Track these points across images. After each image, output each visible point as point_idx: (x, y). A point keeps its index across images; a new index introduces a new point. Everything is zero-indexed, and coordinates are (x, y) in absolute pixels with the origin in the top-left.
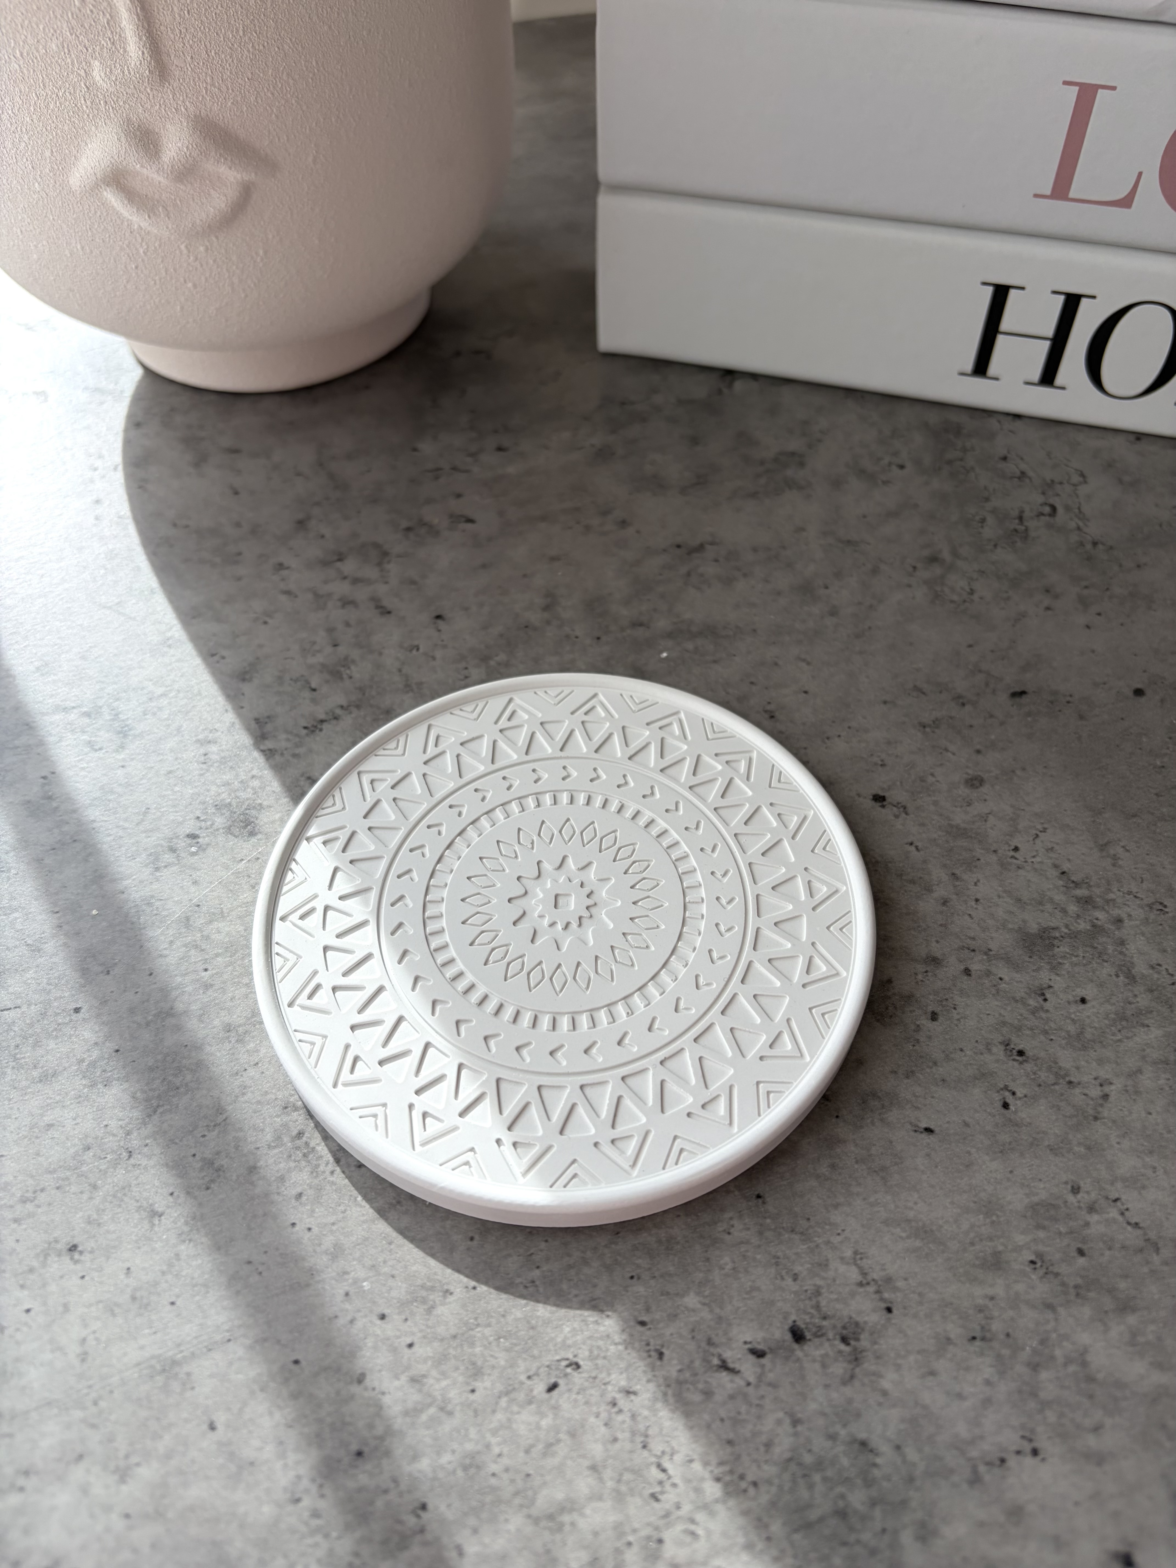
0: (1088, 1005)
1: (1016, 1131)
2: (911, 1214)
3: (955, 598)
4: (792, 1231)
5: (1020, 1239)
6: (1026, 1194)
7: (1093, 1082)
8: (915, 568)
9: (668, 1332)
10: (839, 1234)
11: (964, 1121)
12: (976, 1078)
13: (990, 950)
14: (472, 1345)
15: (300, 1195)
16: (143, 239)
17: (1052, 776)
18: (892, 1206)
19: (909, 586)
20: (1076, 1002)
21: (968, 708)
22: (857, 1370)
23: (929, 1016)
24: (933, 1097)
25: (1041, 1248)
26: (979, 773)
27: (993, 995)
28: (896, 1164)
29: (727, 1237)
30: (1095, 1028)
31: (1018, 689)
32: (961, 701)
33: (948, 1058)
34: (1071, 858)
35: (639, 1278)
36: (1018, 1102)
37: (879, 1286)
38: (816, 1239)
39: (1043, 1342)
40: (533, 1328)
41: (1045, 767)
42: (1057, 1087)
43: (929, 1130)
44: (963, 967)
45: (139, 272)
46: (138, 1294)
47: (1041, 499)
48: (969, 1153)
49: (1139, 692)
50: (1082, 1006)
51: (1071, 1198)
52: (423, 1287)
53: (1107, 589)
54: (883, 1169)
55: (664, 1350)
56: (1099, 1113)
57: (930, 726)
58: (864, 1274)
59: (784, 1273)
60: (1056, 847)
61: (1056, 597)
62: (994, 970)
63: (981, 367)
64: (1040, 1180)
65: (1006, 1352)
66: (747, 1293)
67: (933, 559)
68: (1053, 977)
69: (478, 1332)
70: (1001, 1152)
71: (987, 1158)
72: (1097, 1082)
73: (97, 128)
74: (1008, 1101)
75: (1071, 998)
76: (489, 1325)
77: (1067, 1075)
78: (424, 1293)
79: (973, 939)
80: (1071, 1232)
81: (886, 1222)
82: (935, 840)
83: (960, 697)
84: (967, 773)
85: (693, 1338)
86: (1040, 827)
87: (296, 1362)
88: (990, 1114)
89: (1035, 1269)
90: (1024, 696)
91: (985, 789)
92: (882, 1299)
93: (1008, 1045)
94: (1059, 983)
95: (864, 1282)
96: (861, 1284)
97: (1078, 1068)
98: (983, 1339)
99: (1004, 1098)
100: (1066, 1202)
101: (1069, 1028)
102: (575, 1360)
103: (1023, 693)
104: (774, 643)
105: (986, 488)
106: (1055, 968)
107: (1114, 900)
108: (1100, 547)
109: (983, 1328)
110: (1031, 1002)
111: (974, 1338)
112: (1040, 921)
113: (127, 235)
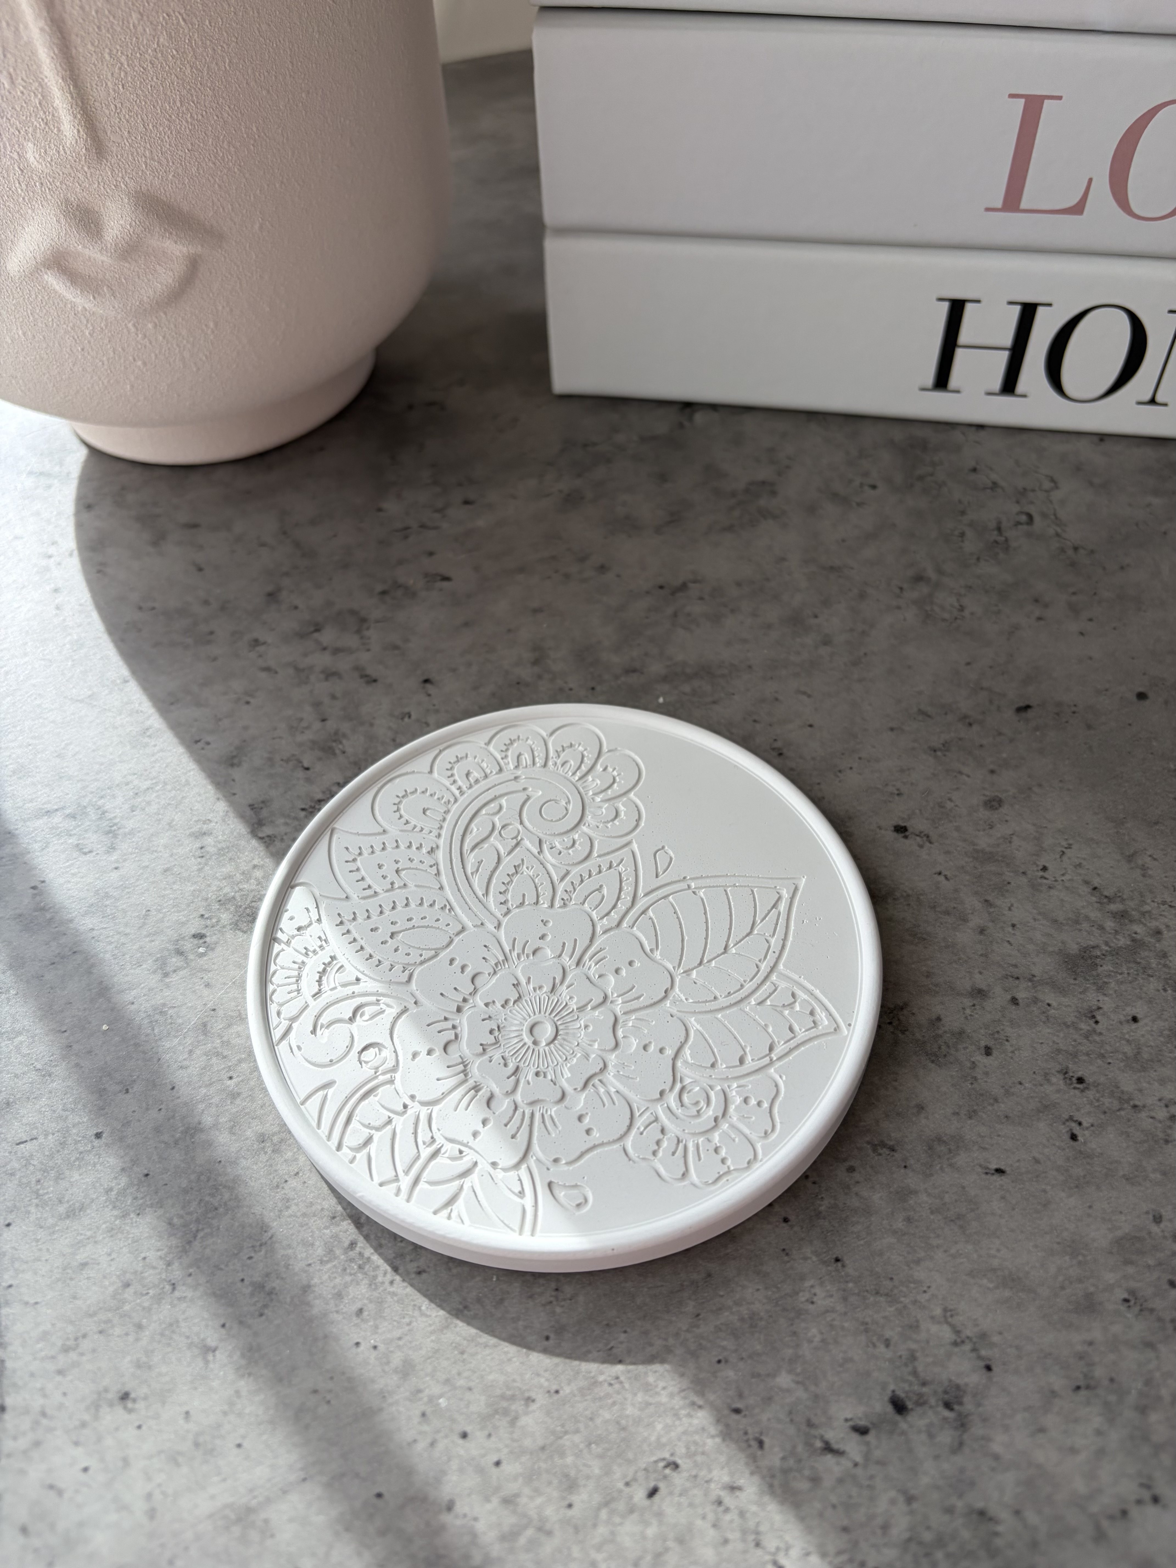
0: (1141, 1023)
1: (1088, 1164)
2: (995, 1263)
3: (946, 616)
4: (877, 1293)
5: (1110, 1277)
6: (1109, 1229)
7: (1159, 1103)
8: (901, 589)
9: (764, 1417)
10: (925, 1292)
11: (1034, 1158)
12: (1039, 1111)
13: (1034, 976)
14: (562, 1454)
15: (360, 1311)
16: (87, 321)
17: (1069, 790)
18: (975, 1256)
19: (899, 608)
20: (1128, 1021)
21: (975, 728)
22: (965, 1436)
23: (983, 1051)
24: (999, 1136)
25: (1133, 1284)
26: (996, 794)
27: (1044, 1022)
28: (972, 1210)
29: (811, 1307)
30: (1151, 1046)
31: (1022, 704)
32: (967, 721)
33: (1008, 1093)
34: (1100, 872)
35: (727, 1361)
36: (1086, 1132)
37: (975, 1343)
38: (902, 1299)
39: (1148, 1382)
40: (624, 1429)
41: (1061, 781)
42: (1123, 1113)
43: (999, 1171)
44: (1009, 997)
45: (86, 354)
46: (201, 1440)
47: (1016, 508)
48: (1044, 1191)
49: (1142, 696)
50: (1134, 1026)
51: (1155, 1229)
52: (503, 1397)
53: (1095, 594)
54: (960, 1217)
55: (764, 1438)
56: (1168, 1135)
57: (940, 750)
58: (958, 1332)
59: (875, 1339)
60: (1084, 863)
61: (1046, 606)
62: (1040, 996)
63: (942, 381)
64: (1121, 1213)
65: (1112, 1398)
66: (841, 1365)
67: (919, 578)
68: (1101, 998)
69: (566, 1441)
70: (1077, 1187)
71: (1063, 1194)
72: (1162, 1104)
73: (33, 210)
74: (1075, 1132)
75: (1122, 1018)
76: (577, 1431)
77: (1130, 1099)
78: (505, 1404)
79: (1015, 966)
80: (1160, 1264)
81: (971, 1274)
82: (963, 867)
83: (965, 717)
84: (984, 795)
85: (792, 1420)
86: (1064, 844)
87: (379, 1495)
88: (1059, 1148)
89: (1129, 1307)
90: (1029, 710)
91: (1005, 809)
92: (980, 1358)
93: (1066, 1073)
94: (1107, 1003)
95: (959, 1340)
96: (955, 1344)
97: (1140, 1090)
98: (1088, 1387)
99: (1071, 1130)
100: (1150, 1233)
101: (1126, 1050)
102: (672, 1459)
103: (1028, 707)
104: (772, 678)
105: (960, 502)
106: (1101, 988)
107: (1149, 912)
108: (1082, 551)
109: (1086, 1376)
110: (1084, 1026)
111: (1078, 1388)
112: (1079, 940)
113: (71, 318)
